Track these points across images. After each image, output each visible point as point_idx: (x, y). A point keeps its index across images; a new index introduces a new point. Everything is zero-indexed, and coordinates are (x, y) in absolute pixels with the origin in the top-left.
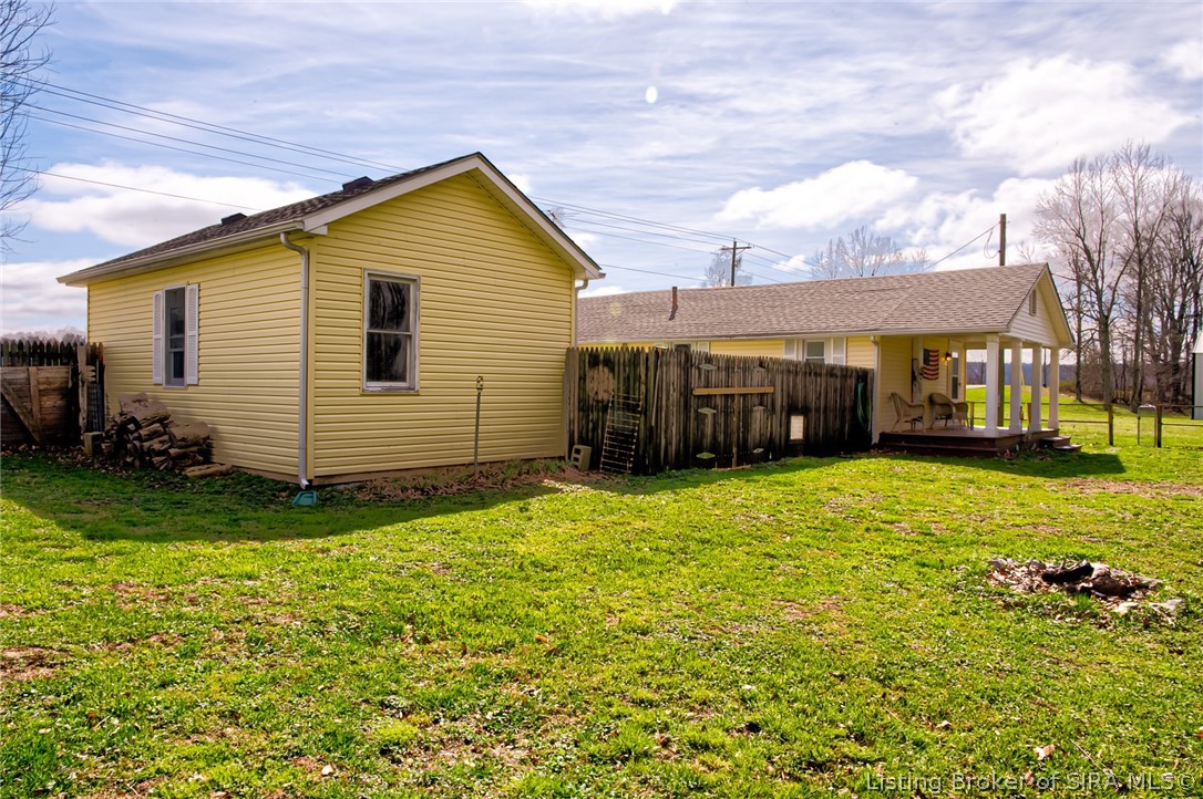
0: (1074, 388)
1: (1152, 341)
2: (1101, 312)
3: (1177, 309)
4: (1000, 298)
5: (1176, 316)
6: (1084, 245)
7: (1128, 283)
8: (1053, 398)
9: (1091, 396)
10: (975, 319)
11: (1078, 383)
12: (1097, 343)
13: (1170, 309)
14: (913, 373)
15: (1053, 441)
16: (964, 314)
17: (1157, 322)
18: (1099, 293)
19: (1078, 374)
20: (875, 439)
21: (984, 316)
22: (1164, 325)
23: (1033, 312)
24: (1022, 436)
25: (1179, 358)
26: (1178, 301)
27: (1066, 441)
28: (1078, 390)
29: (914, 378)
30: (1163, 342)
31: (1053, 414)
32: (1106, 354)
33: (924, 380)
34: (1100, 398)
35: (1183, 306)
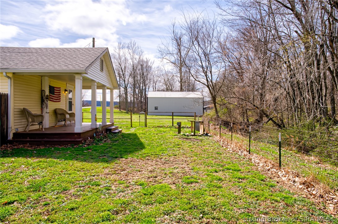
0: (119, 107)
1: (136, 95)
2: (125, 86)
3: (141, 87)
4: (85, 58)
5: (141, 89)
6: (121, 67)
7: (131, 80)
8: (112, 110)
9: (123, 109)
10: (69, 66)
11: (120, 106)
12: (124, 95)
13: (140, 88)
14: (42, 97)
15: (111, 129)
16: (64, 64)
17: (137, 90)
18: (124, 81)
19: (120, 103)
20: (11, 137)
21: (74, 65)
22: (139, 91)
23: (102, 70)
24: (97, 129)
25: (142, 100)
26: (141, 85)
27: (117, 128)
28: (120, 108)
29: (42, 101)
30: (138, 95)
31: (112, 116)
32: (126, 98)
33: (49, 101)
34: (125, 110)
35: (142, 87)
